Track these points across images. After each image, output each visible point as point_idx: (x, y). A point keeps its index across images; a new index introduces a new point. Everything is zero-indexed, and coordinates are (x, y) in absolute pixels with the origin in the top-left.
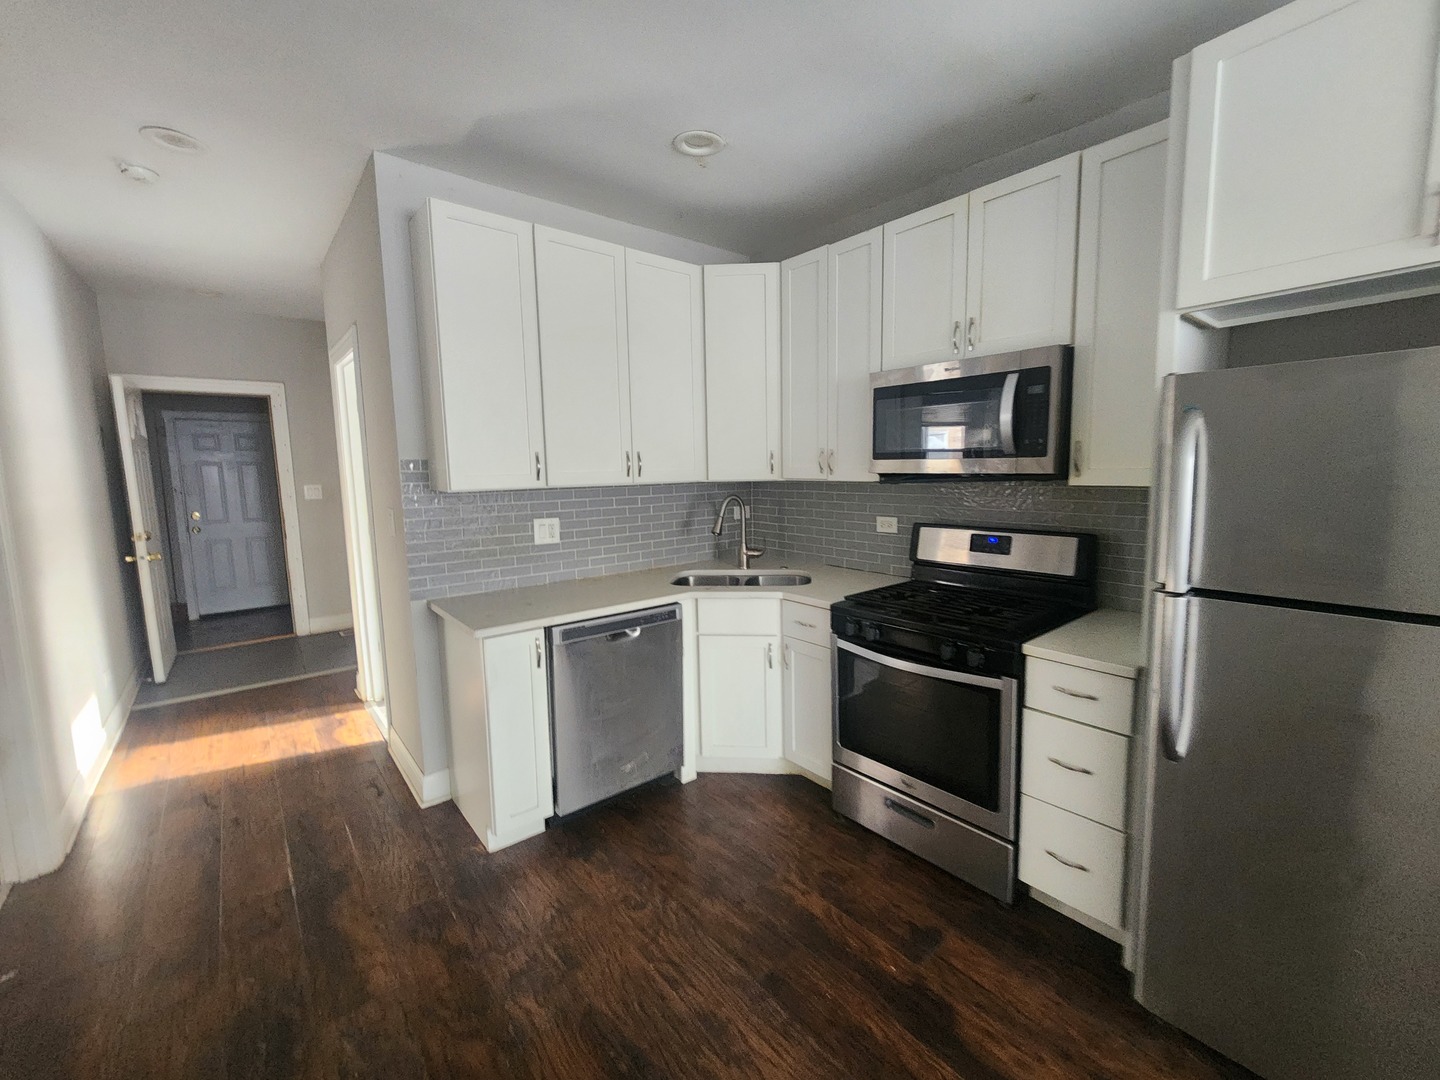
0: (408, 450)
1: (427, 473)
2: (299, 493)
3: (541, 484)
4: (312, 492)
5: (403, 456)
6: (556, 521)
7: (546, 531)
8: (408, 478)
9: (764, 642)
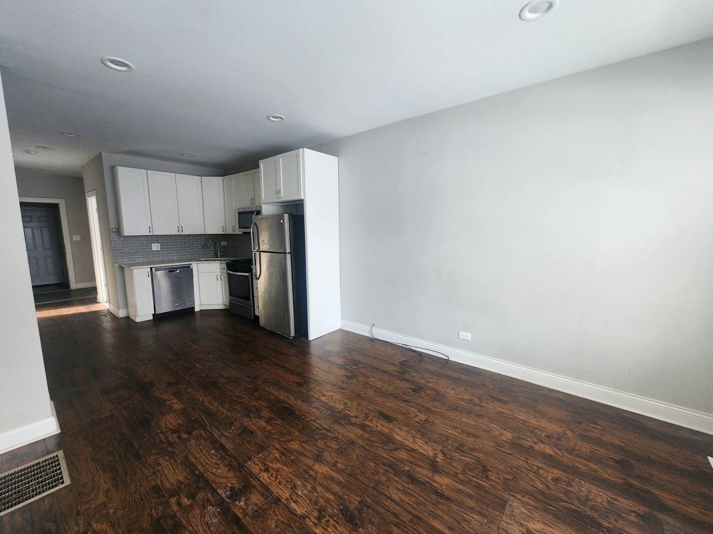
0: (113, 225)
1: (119, 230)
2: (71, 238)
3: (151, 234)
4: (76, 238)
5: (111, 227)
6: (159, 244)
7: (156, 247)
8: (113, 232)
9: (216, 274)
